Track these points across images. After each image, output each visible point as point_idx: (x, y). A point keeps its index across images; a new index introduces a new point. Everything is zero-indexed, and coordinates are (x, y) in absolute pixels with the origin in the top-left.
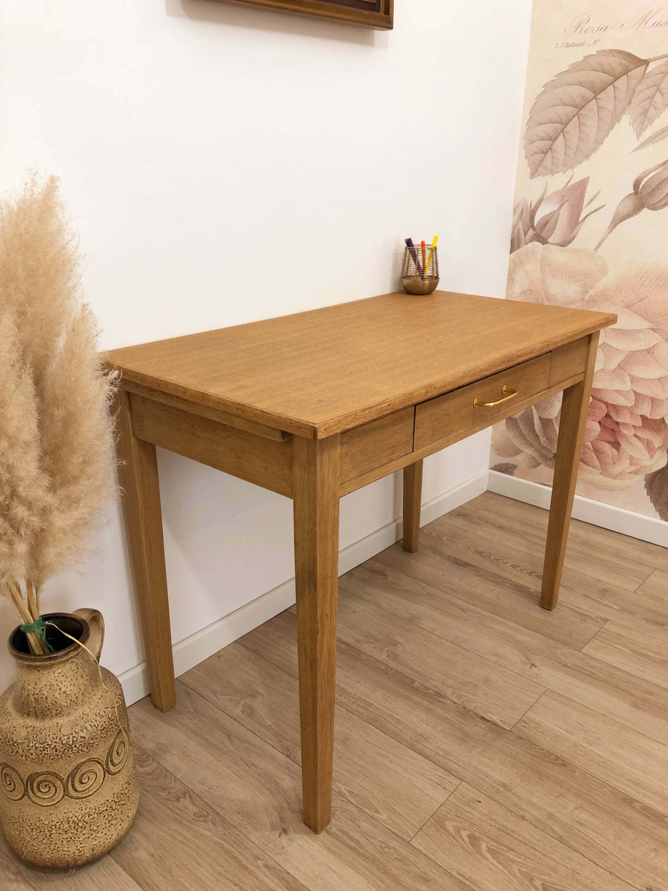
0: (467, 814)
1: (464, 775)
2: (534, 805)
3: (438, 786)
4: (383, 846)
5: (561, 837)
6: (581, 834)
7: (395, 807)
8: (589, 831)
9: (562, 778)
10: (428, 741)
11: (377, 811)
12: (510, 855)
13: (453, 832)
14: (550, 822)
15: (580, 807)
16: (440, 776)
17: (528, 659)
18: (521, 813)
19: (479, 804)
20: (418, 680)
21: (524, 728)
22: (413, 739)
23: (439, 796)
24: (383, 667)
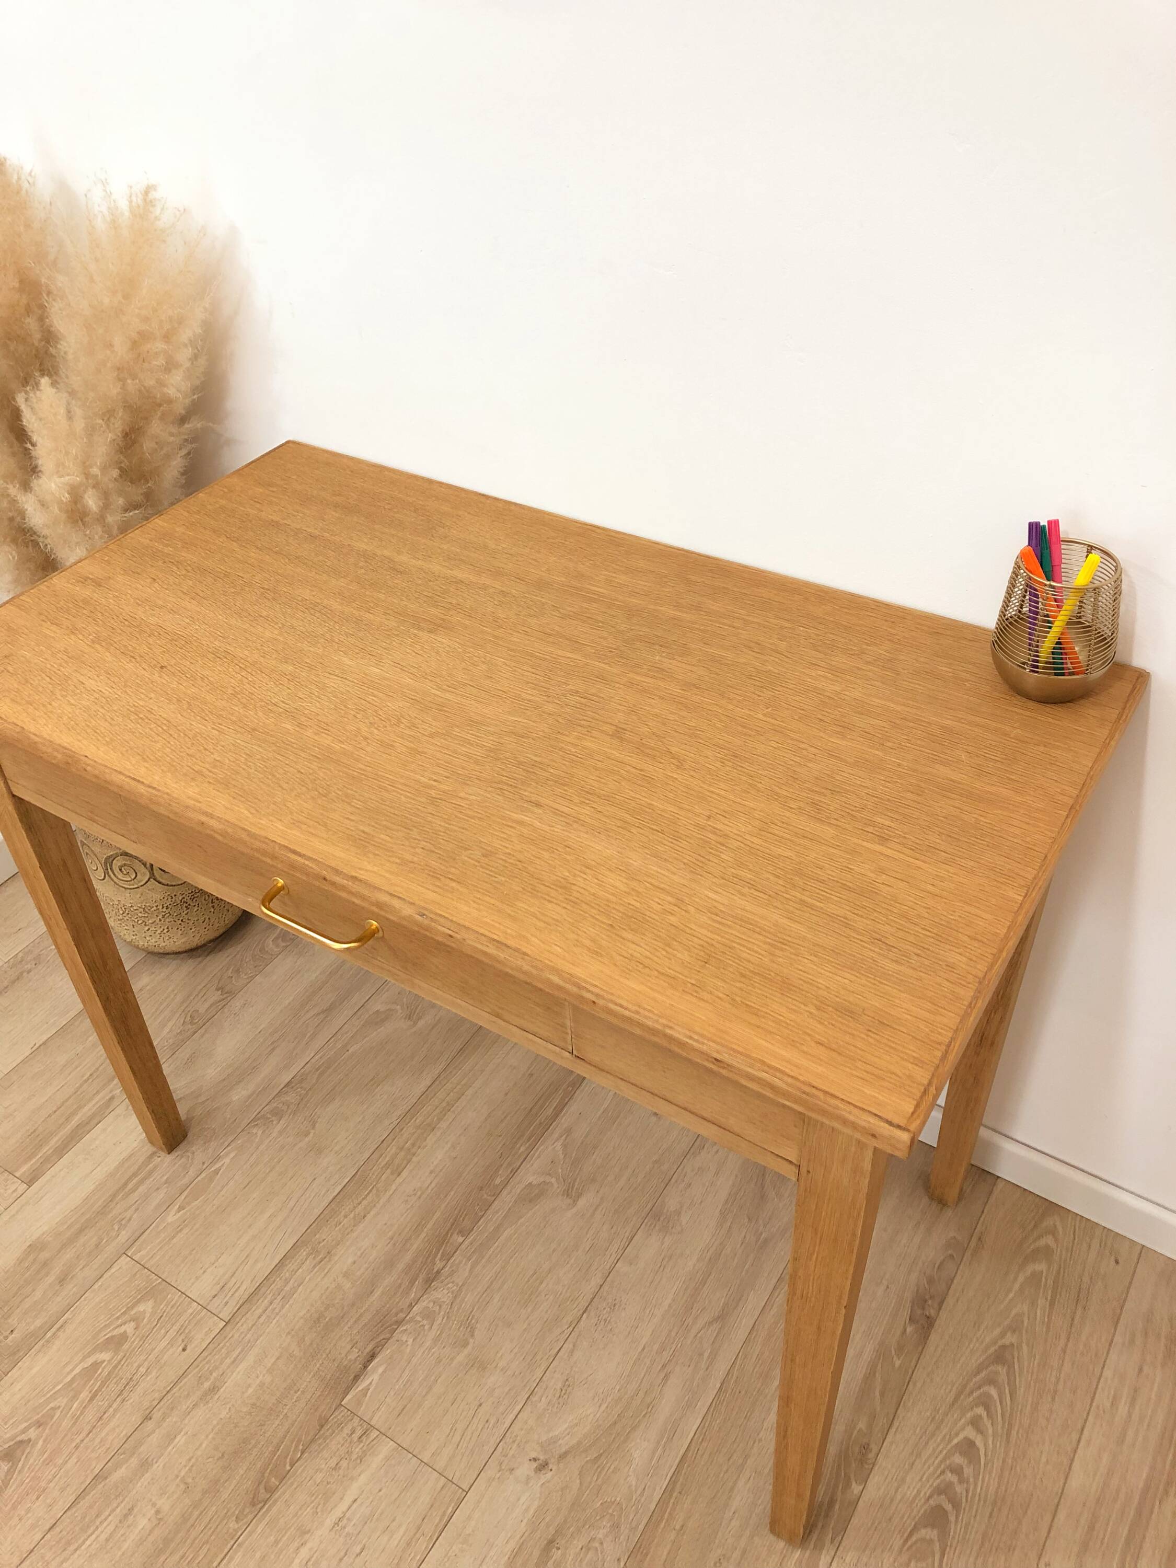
0: (163, 1331)
1: (239, 1324)
2: (170, 1437)
3: (219, 1287)
4: (123, 1222)
5: (106, 1478)
6: (107, 1513)
7: (185, 1231)
8: (111, 1528)
9: (225, 1495)
10: (314, 1267)
11: (181, 1208)
12: (85, 1395)
13: (133, 1312)
14: (134, 1462)
15: (160, 1519)
16: (239, 1287)
17: (563, 1456)
18: (157, 1415)
19: (181, 1348)
20: (467, 1242)
21: (347, 1431)
22: (320, 1243)
23: (201, 1288)
24: (498, 1181)
